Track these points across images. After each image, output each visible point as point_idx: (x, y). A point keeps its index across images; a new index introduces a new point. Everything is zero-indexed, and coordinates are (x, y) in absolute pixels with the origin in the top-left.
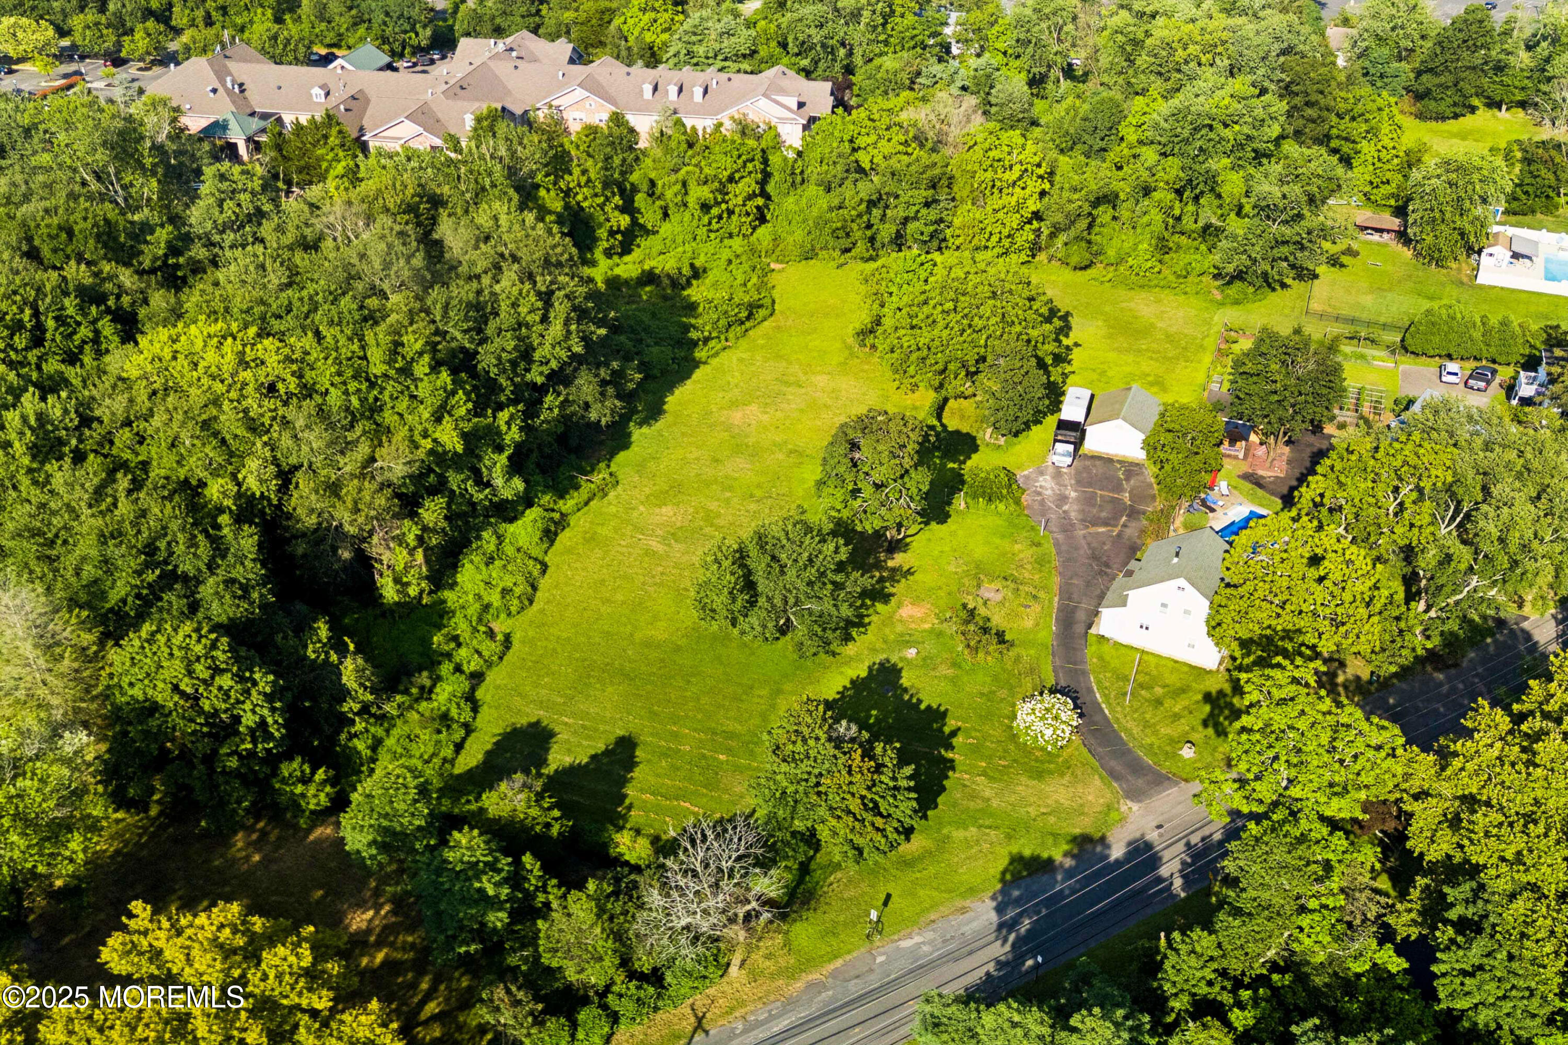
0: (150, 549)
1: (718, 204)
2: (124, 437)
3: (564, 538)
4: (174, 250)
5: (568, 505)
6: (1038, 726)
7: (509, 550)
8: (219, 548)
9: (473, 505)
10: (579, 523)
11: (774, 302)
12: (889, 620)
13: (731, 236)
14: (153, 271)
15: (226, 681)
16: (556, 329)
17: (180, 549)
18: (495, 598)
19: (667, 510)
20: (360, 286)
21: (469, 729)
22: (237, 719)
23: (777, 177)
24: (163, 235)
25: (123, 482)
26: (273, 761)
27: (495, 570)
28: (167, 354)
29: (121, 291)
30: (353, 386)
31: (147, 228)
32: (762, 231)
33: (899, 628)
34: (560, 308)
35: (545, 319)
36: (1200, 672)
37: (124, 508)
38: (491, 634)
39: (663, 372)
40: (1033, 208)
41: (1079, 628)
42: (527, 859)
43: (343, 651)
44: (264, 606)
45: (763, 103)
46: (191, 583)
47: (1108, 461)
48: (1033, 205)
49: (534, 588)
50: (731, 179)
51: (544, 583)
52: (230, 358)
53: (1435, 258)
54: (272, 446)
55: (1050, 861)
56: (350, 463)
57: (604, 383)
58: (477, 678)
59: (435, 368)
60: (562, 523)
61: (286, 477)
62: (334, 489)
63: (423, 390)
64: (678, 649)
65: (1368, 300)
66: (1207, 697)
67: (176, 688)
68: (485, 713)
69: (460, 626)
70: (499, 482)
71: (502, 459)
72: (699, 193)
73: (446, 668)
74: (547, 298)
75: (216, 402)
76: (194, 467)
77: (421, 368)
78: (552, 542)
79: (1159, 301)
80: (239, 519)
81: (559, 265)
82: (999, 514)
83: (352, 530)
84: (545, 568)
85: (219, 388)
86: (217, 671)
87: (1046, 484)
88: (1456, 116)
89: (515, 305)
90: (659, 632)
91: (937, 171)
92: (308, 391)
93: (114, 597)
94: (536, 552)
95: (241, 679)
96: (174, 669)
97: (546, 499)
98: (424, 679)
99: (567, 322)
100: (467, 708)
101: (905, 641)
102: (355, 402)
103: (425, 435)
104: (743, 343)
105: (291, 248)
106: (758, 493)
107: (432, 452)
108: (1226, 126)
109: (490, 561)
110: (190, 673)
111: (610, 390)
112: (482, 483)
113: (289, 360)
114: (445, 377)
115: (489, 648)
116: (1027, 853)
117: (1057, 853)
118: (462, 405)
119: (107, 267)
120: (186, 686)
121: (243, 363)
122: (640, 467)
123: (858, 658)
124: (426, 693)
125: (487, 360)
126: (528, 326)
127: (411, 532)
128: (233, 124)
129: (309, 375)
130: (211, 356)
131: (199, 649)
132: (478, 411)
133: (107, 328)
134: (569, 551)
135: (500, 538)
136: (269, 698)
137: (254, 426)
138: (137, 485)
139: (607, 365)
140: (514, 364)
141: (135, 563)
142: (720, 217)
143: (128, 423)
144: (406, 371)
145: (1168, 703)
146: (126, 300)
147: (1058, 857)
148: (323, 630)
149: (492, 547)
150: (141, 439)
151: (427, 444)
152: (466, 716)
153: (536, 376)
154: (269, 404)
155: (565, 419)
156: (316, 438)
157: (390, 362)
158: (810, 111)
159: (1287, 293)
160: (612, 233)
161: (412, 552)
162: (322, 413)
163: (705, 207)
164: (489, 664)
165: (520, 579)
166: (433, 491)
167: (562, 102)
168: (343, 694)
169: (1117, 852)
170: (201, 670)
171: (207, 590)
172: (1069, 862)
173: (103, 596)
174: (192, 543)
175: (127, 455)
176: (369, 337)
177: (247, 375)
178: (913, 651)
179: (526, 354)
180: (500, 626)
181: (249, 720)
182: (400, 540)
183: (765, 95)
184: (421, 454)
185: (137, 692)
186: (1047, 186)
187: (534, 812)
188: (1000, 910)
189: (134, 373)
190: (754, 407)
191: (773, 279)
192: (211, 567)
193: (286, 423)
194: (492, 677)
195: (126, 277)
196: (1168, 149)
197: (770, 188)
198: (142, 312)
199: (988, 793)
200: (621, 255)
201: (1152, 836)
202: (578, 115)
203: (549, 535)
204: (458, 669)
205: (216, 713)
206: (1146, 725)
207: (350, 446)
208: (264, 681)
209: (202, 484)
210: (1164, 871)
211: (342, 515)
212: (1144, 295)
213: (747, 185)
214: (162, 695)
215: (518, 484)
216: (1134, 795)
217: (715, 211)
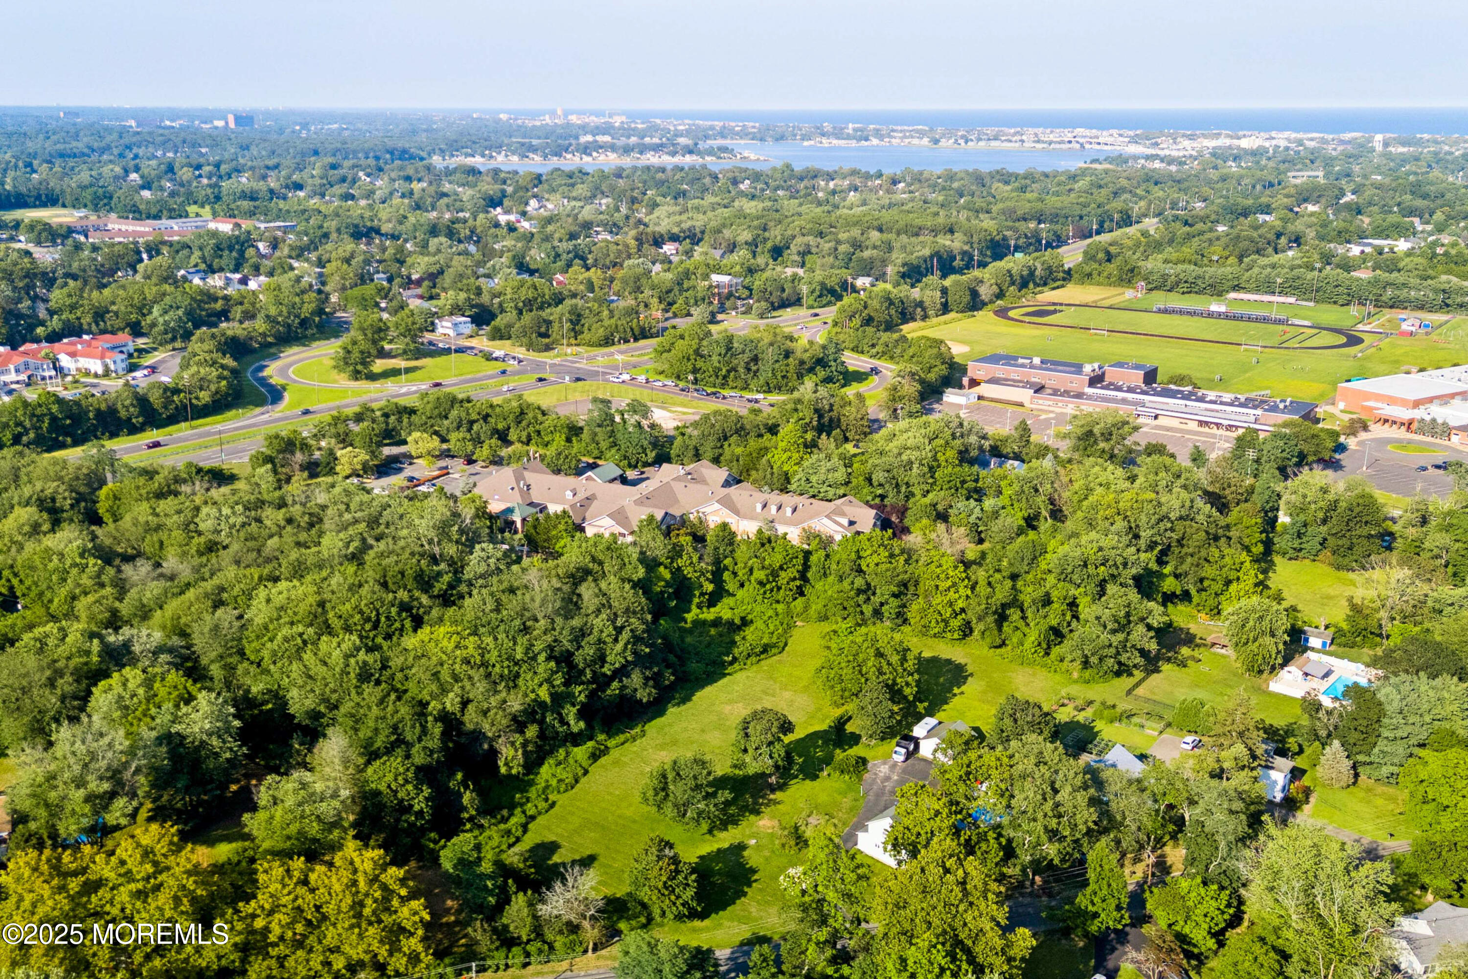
0: (395, 728)
1: (769, 582)
2: (399, 676)
3: (603, 760)
4: (451, 586)
5: (611, 743)
7: (571, 761)
8: (424, 731)
9: (557, 733)
10: (614, 754)
11: (786, 644)
12: (752, 825)
13: (778, 602)
14: (438, 596)
15: (410, 787)
16: (619, 646)
17: (407, 729)
18: (554, 782)
19: (663, 753)
20: (527, 614)
21: (518, 840)
22: (412, 806)
23: (814, 569)
24: (447, 578)
25: (393, 696)
26: (423, 831)
27: (559, 769)
28: (426, 639)
29: (421, 605)
30: (506, 663)
31: (439, 574)
32: (800, 600)
33: (755, 829)
34: (625, 636)
35: (616, 640)
37: (390, 709)
38: (546, 800)
39: (697, 679)
42: (510, 881)
43: (467, 787)
44: (438, 761)
45: (826, 521)
46: (409, 745)
49: (577, 781)
50: (781, 568)
51: (583, 780)
52: (451, 645)
54: (463, 688)
56: (494, 701)
57: (647, 679)
58: (533, 818)
59: (549, 659)
60: (606, 751)
61: (465, 703)
62: (485, 713)
63: (540, 670)
64: (634, 821)
65: (1182, 691)
67: (389, 786)
68: (529, 835)
69: (533, 793)
70: (572, 722)
71: (574, 710)
72: (760, 575)
73: (518, 811)
74: (619, 630)
75: (442, 665)
76: (425, 696)
77: (542, 658)
78: (595, 761)
80: (436, 720)
81: (634, 612)
82: (844, 782)
83: (490, 734)
84: (586, 772)
85: (444, 657)
86: (407, 781)
87: (883, 770)
89: (602, 631)
90: (628, 813)
91: (906, 577)
92: (484, 664)
93: (376, 745)
94: (585, 764)
95: (416, 787)
96: (390, 777)
97: (601, 737)
98: (505, 812)
99: (626, 645)
100: (520, 830)
101: (752, 836)
102: (506, 671)
103: (533, 691)
104: (755, 668)
105: (503, 592)
107: (535, 700)
109: (559, 764)
110: (396, 780)
111: (651, 683)
112: (563, 722)
113: (479, 647)
114: (553, 664)
115: (542, 805)
118: (558, 680)
119: (417, 594)
120: (393, 787)
121: (457, 647)
123: (724, 840)
124: (504, 820)
125: (579, 658)
126: (605, 643)
127: (519, 739)
128: (517, 510)
129: (487, 656)
130: (445, 643)
131: (401, 770)
132: (567, 684)
133: (408, 623)
134: (603, 766)
135: (568, 754)
136: (427, 799)
137: (456, 678)
138: (399, 698)
139: (651, 668)
140: (594, 662)
141: (387, 732)
142: (772, 590)
143: (402, 670)
144: (534, 658)
146: (422, 610)
148: (459, 776)
149: (562, 757)
150: (407, 679)
151: (533, 696)
152: (519, 833)
153: (607, 670)
154: (464, 667)
155: (622, 697)
156: (482, 686)
157: (526, 654)
158: (857, 527)
160: (702, 594)
161: (516, 750)
162: (488, 675)
163: (761, 584)
164: (540, 813)
165: (570, 775)
166: (534, 721)
167: (707, 510)
168: (464, 809)
170: (401, 780)
171: (414, 751)
173: (372, 744)
174: (413, 727)
175: (399, 686)
176: (519, 640)
177: (458, 652)
178: (754, 841)
179: (602, 658)
180: (552, 797)
181: (417, 808)
182: (513, 744)
183: (828, 517)
184: (528, 700)
185: (373, 786)
187: (521, 866)
189: (411, 647)
190: (740, 705)
191: (795, 632)
192: (420, 740)
193: (470, 678)
194: (540, 820)
195: (425, 600)
197: (809, 575)
198: (426, 618)
200: (709, 607)
202: (715, 518)
203: (595, 757)
204: (524, 812)
205: (403, 800)
207: (496, 692)
208: (426, 791)
209: (428, 703)
211: (486, 727)
213: (792, 572)
214: (383, 787)
215: (582, 724)
217: (768, 587)
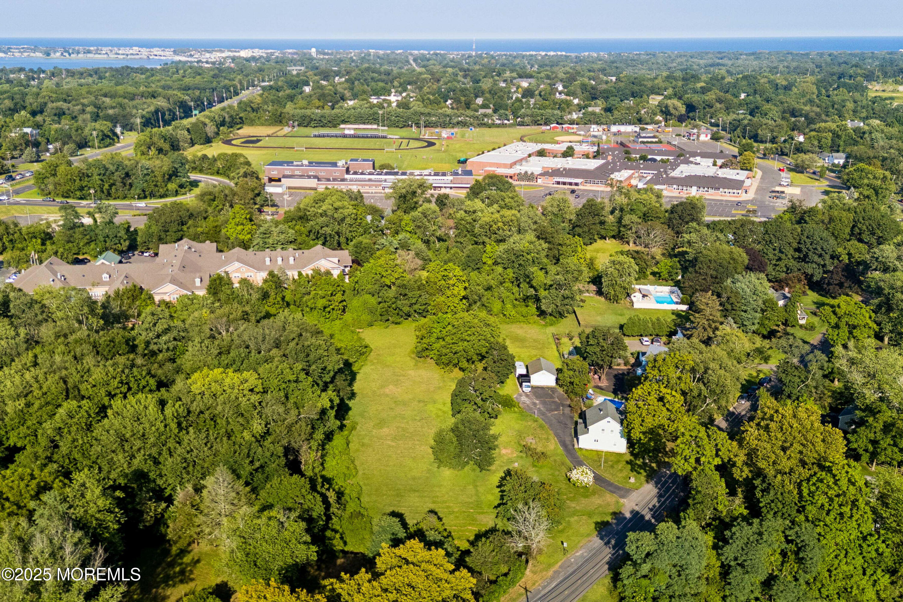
1: (329, 306)
3: (352, 446)
6: (581, 478)
7: (337, 452)
10: (354, 438)
11: (369, 345)
12: (500, 455)
13: (334, 320)
32: (347, 316)
33: (506, 458)
35: (329, 354)
36: (620, 455)
40: (463, 294)
41: (570, 447)
45: (324, 262)
47: (542, 388)
48: (463, 293)
50: (332, 295)
52: (236, 380)
53: (615, 300)
55: (608, 522)
56: (290, 418)
57: (345, 380)
62: (290, 428)
65: (599, 318)
66: (627, 462)
67: (296, 502)
78: (349, 448)
79: (522, 327)
82: (515, 412)
87: (524, 398)
88: (591, 243)
101: (511, 462)
103: (317, 402)
104: (368, 362)
106: (418, 418)
107: (322, 408)
108: (528, 254)
109: (334, 457)
111: (347, 383)
113: (259, 378)
116: (599, 521)
117: (609, 519)
121: (241, 382)
122: (362, 415)
123: (497, 470)
127: (314, 443)
130: (229, 380)
142: (329, 312)
145: (615, 466)
147: (610, 520)
158: (343, 263)
159: (567, 319)
161: (316, 452)
163: (324, 308)
164: (359, 494)
165: (350, 462)
167: (226, 270)
169: (628, 515)
172: (614, 521)
177: (244, 386)
178: (516, 464)
183: (324, 258)
184: (317, 409)
186: (467, 285)
188: (602, 539)
190: (391, 387)
191: (362, 336)
192: (270, 461)
196: (506, 266)
199: (573, 505)
201: (637, 508)
204: (351, 497)
206: (613, 475)
210: (647, 518)
212: (514, 325)
213: (340, 296)
216: (623, 497)
217: (327, 309)
